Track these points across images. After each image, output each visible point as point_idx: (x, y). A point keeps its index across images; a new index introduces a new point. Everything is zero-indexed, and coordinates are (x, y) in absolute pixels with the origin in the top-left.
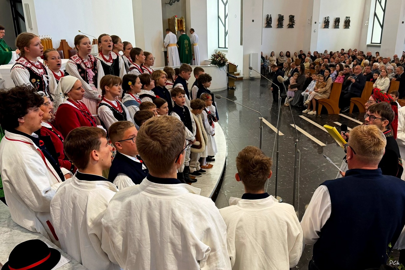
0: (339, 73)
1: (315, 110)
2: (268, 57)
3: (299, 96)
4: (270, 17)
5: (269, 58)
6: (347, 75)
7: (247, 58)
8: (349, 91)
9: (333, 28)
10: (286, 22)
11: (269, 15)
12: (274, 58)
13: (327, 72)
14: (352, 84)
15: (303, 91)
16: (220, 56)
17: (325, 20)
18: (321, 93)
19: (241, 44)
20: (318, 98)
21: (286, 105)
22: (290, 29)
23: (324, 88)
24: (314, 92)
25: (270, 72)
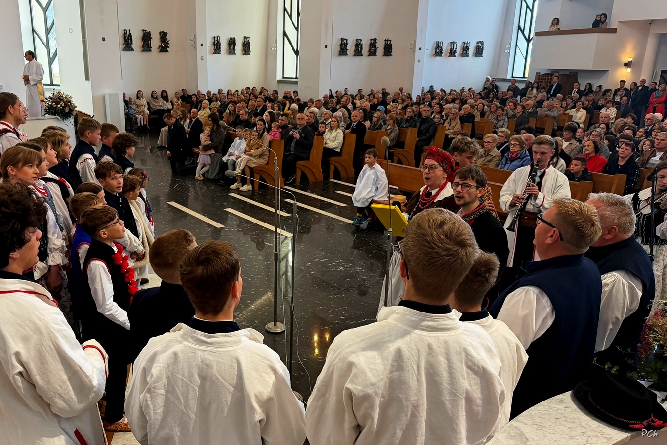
0: (273, 125)
1: (250, 183)
2: (133, 100)
3: (219, 162)
4: (128, 33)
5: (135, 102)
6: (284, 127)
7: (100, 102)
8: (292, 151)
9: (227, 53)
10: (155, 42)
11: (128, 29)
12: (144, 102)
13: (261, 125)
14: (295, 140)
15: (224, 155)
16: (62, 100)
17: (213, 41)
18: (256, 156)
19: (87, 78)
20: (253, 165)
21: (199, 178)
22: (163, 54)
23: (260, 149)
24: (244, 156)
25: (139, 125)
